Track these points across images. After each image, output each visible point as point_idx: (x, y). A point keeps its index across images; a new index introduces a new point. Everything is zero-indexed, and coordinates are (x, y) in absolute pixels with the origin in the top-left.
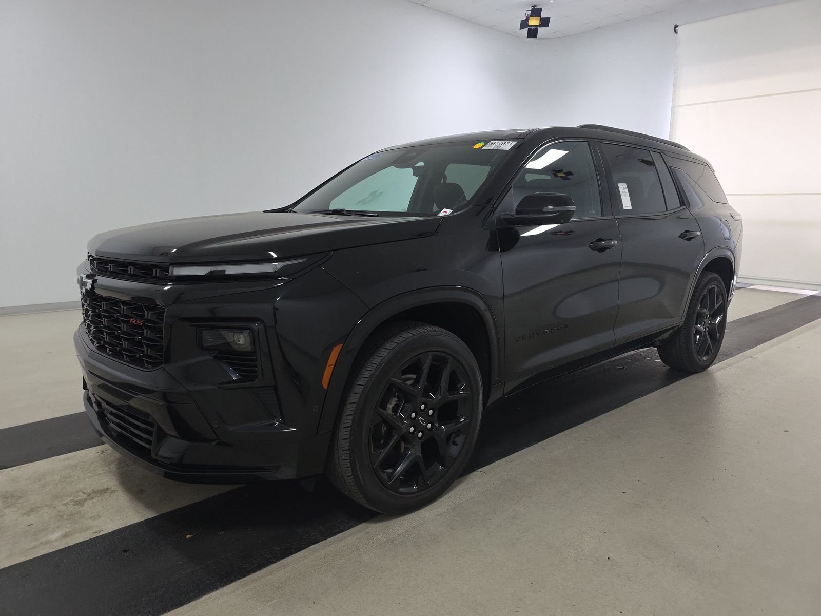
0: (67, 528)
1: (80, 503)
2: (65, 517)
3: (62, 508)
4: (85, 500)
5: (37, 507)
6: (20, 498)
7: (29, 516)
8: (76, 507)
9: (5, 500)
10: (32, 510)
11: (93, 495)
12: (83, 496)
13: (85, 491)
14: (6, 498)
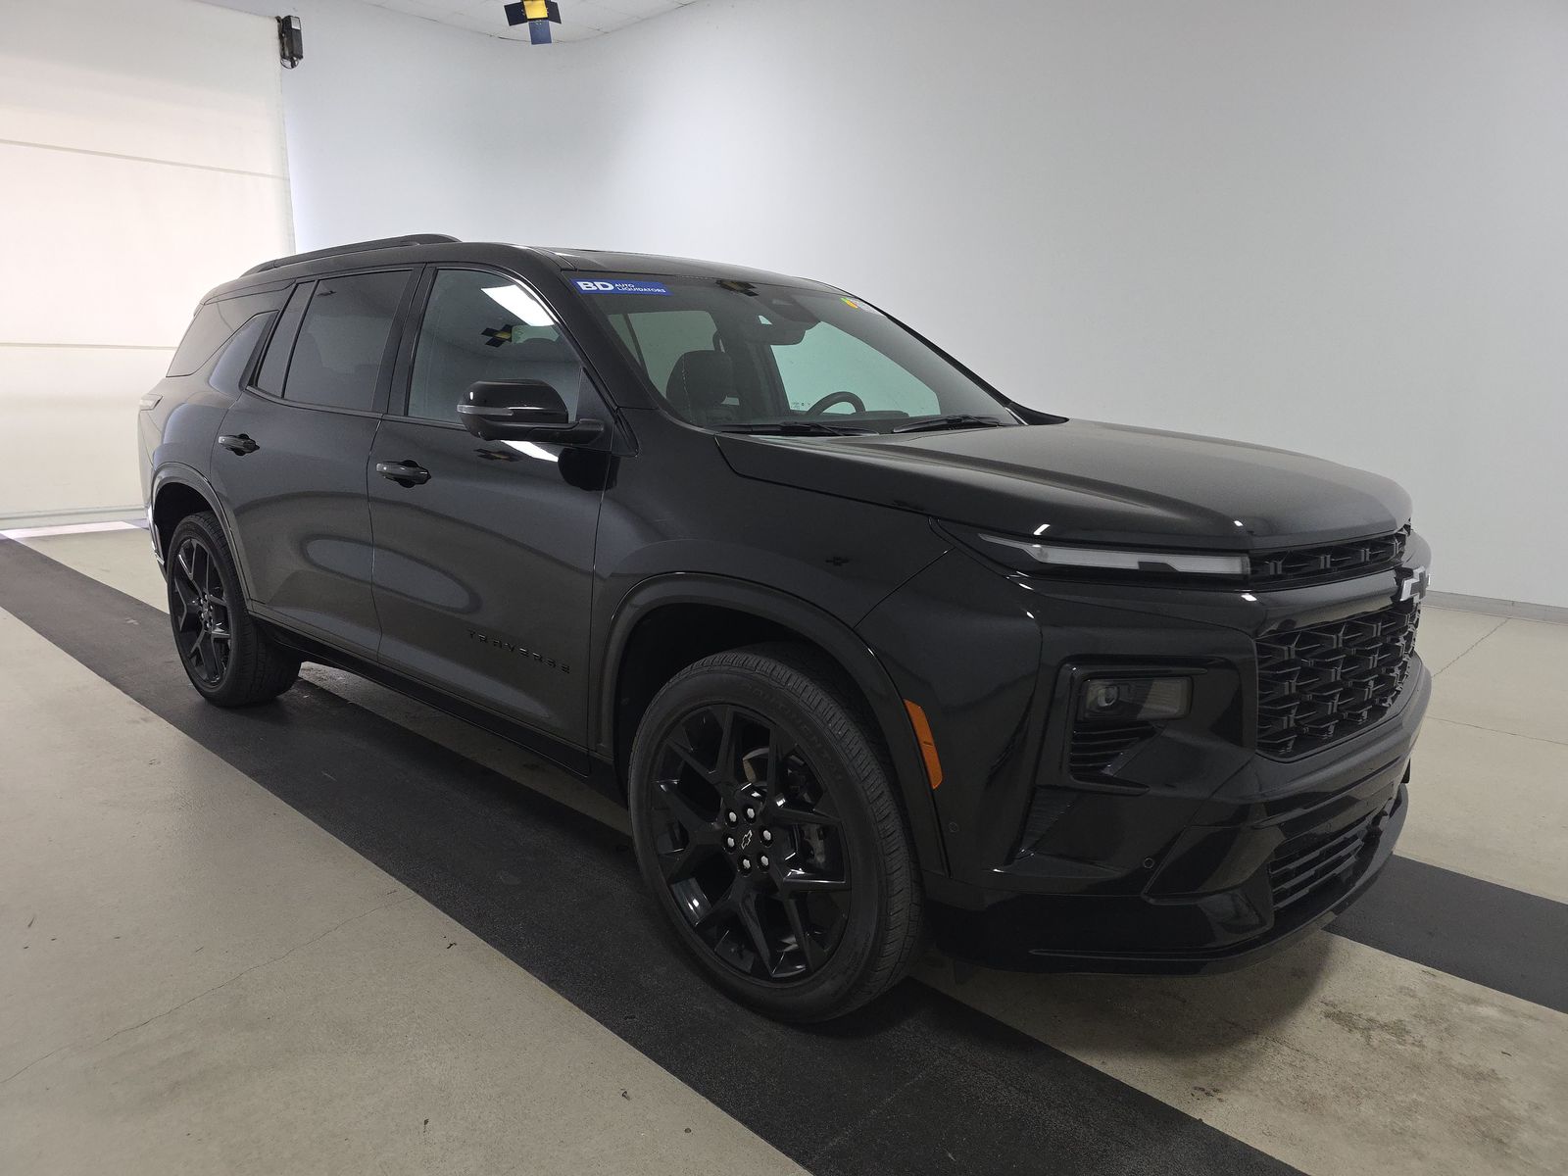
0: (1461, 1010)
1: (1398, 1030)
2: (1445, 1025)
3: (1431, 1043)
4: (1384, 1027)
5: (1466, 1076)
6: (1474, 1121)
7: (1493, 1071)
8: (1409, 1028)
9: (1505, 1141)
10: (1480, 1077)
11: (1362, 1024)
12: (1376, 1036)
13: (1363, 1040)
14: (1500, 1141)
